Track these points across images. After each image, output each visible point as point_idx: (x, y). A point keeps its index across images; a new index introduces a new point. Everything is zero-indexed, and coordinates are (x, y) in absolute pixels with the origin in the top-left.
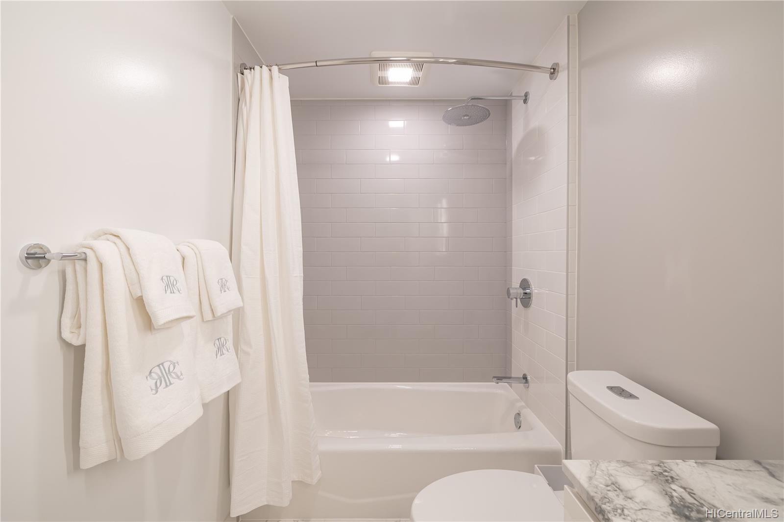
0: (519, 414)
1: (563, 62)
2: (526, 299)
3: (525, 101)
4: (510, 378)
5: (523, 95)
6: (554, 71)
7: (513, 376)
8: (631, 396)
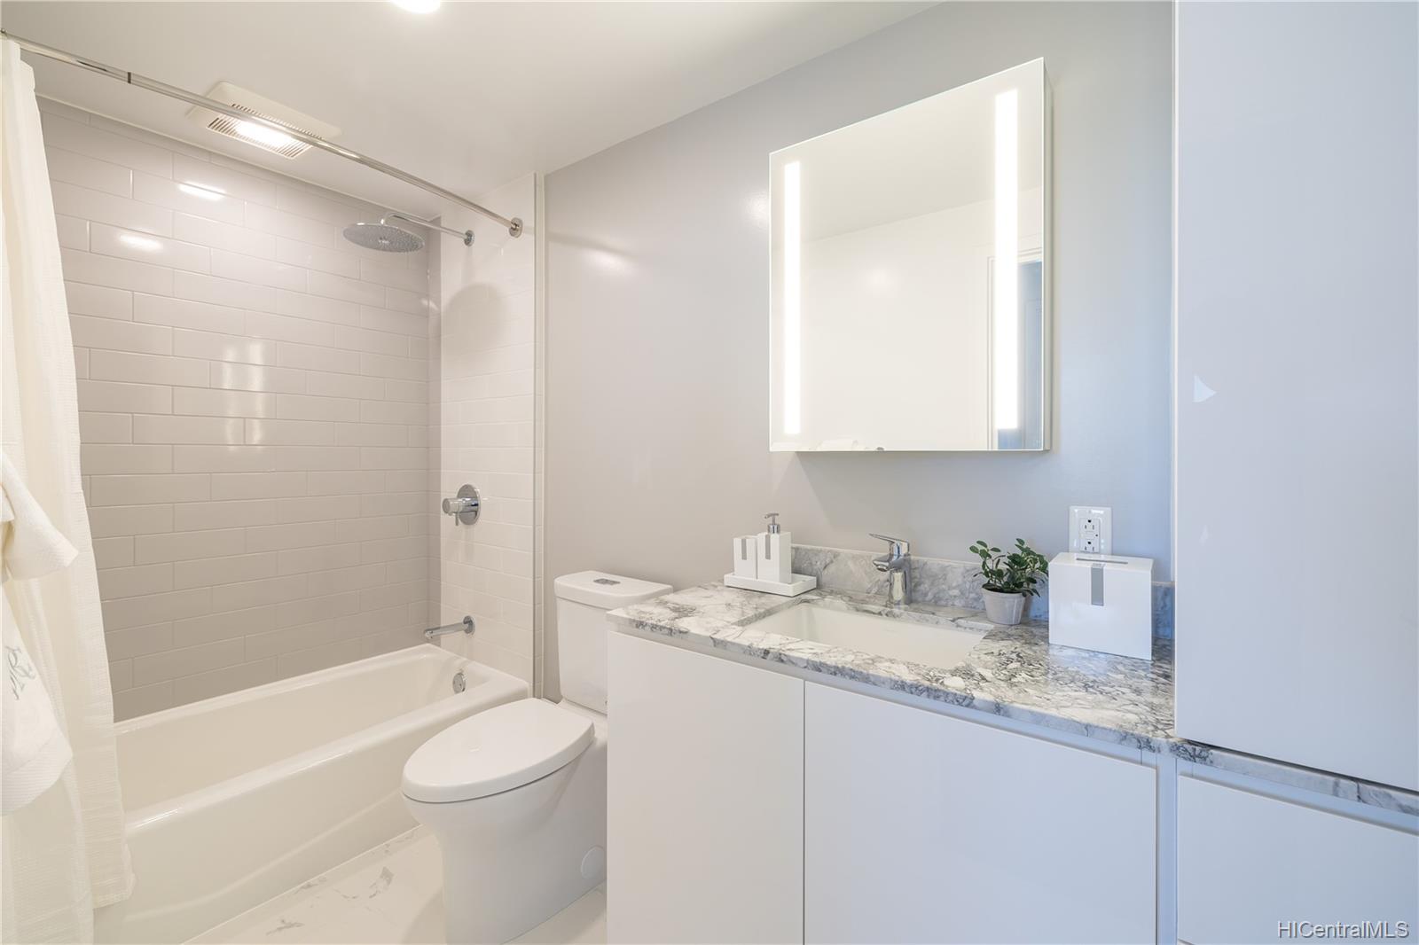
0: (460, 674)
1: (528, 222)
2: (470, 512)
3: (468, 241)
4: (438, 628)
5: (464, 232)
6: (515, 228)
7: (442, 625)
8: (614, 582)
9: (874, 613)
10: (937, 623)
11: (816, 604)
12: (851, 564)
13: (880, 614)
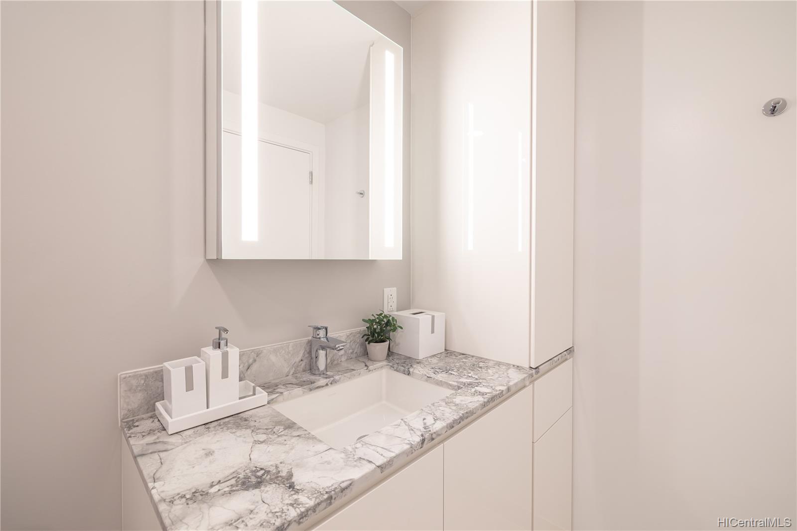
9: (323, 387)
10: (359, 374)
11: (276, 402)
12: (273, 358)
13: (327, 385)
